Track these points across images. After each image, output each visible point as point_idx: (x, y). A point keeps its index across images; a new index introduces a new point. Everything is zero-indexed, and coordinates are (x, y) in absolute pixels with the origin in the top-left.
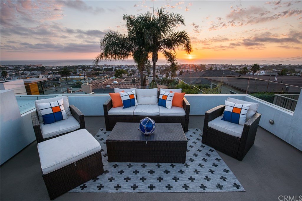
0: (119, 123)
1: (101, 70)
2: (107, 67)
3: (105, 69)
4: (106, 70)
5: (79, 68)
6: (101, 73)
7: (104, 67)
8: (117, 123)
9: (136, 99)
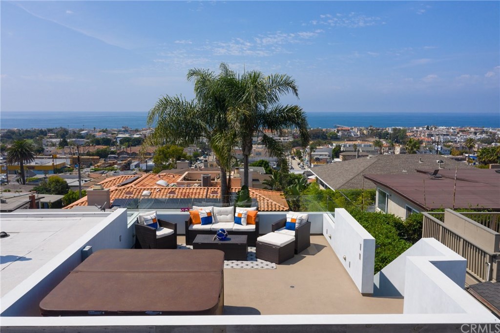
0: (200, 235)
1: (114, 144)
2: (127, 135)
3: (124, 141)
4: (127, 143)
5: (51, 137)
6: (113, 153)
7: (120, 136)
8: (198, 235)
9: (213, 217)
